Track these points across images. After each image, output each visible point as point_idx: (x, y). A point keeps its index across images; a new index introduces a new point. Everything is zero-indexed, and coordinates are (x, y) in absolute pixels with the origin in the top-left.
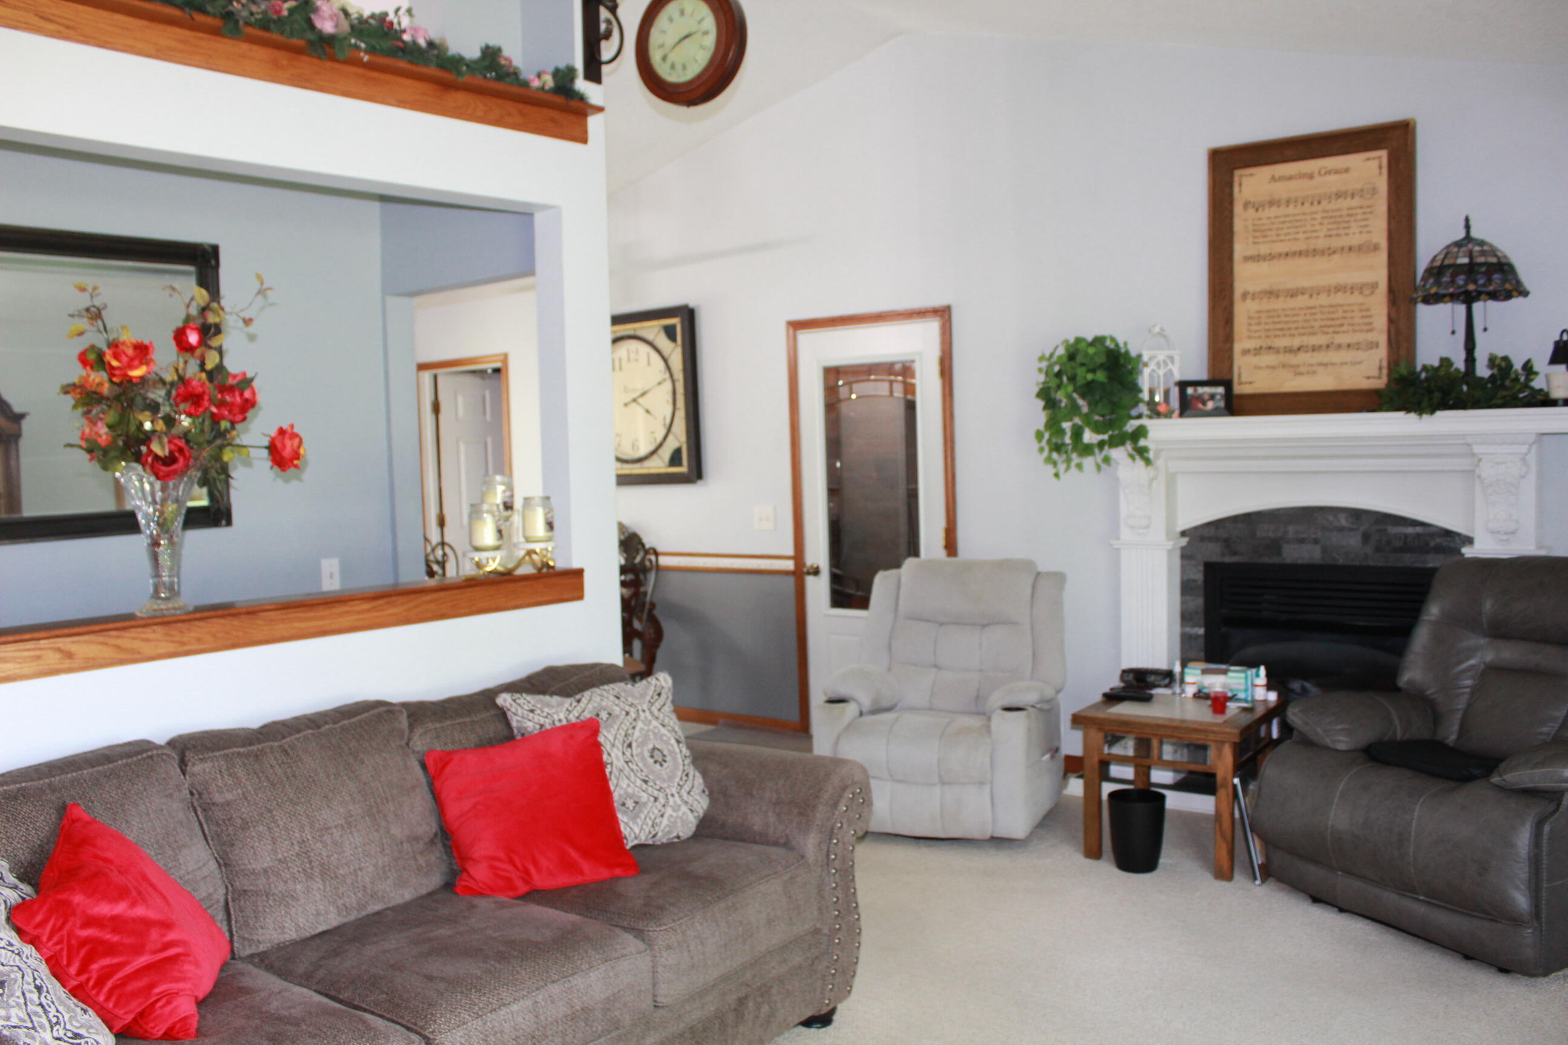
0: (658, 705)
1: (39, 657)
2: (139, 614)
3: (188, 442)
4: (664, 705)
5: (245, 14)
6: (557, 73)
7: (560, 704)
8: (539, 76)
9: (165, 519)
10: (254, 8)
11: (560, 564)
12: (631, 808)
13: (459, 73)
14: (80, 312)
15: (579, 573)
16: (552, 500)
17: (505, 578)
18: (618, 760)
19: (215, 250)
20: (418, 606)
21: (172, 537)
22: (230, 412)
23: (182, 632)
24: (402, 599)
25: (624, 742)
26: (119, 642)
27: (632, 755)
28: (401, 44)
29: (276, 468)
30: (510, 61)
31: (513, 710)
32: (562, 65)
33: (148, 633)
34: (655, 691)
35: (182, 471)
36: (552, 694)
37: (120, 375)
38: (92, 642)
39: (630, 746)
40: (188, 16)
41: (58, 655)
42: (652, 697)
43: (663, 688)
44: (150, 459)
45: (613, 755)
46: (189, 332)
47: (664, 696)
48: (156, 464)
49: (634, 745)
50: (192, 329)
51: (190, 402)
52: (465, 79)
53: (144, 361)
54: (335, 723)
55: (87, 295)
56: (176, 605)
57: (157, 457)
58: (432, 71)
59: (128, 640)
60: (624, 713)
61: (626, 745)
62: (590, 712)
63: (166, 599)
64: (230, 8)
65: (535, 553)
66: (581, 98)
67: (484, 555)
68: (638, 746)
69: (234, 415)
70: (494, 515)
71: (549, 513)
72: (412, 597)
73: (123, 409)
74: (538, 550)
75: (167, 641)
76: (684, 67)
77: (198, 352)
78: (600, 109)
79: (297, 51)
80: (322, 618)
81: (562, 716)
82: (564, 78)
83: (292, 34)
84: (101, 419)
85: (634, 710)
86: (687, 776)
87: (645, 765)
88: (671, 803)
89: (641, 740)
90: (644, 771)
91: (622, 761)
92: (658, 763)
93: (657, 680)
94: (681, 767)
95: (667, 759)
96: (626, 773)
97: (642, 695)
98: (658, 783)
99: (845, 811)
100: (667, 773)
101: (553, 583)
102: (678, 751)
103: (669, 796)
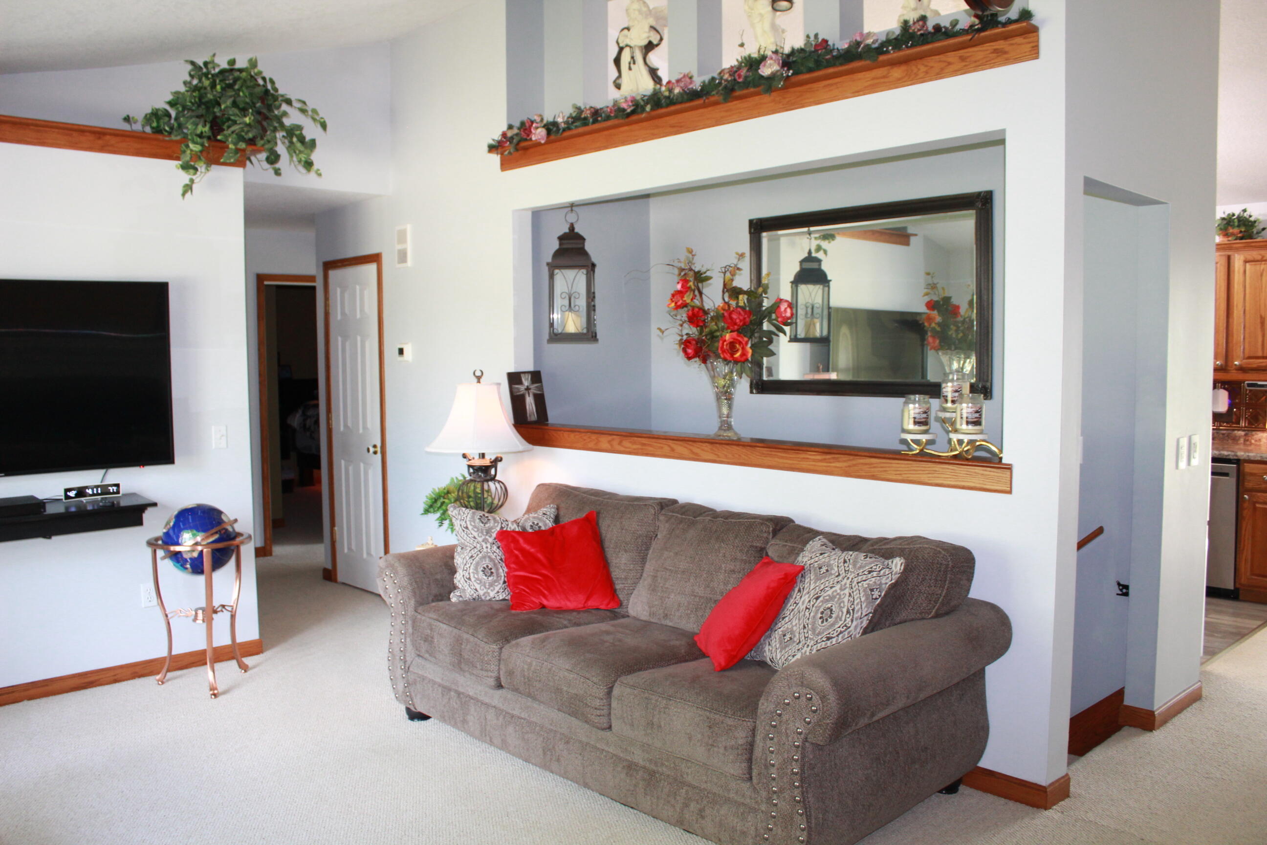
1: (662, 448)
12: (786, 640)
18: (803, 603)
23: (718, 450)
25: (817, 594)
27: (813, 606)
33: (704, 446)
38: (681, 445)
39: (817, 598)
41: (669, 449)
45: (803, 599)
49: (821, 599)
59: (696, 448)
61: (816, 596)
68: (822, 602)
75: (712, 453)
85: (844, 575)
86: (828, 639)
87: (814, 617)
88: (803, 651)
89: (827, 598)
90: (810, 620)
91: (805, 606)
92: (822, 620)
93: (892, 562)
94: (831, 630)
95: (829, 620)
96: (801, 615)
97: (860, 567)
98: (810, 632)
99: (788, 704)
100: (820, 629)
101: (975, 473)
102: (843, 619)
103: (806, 646)
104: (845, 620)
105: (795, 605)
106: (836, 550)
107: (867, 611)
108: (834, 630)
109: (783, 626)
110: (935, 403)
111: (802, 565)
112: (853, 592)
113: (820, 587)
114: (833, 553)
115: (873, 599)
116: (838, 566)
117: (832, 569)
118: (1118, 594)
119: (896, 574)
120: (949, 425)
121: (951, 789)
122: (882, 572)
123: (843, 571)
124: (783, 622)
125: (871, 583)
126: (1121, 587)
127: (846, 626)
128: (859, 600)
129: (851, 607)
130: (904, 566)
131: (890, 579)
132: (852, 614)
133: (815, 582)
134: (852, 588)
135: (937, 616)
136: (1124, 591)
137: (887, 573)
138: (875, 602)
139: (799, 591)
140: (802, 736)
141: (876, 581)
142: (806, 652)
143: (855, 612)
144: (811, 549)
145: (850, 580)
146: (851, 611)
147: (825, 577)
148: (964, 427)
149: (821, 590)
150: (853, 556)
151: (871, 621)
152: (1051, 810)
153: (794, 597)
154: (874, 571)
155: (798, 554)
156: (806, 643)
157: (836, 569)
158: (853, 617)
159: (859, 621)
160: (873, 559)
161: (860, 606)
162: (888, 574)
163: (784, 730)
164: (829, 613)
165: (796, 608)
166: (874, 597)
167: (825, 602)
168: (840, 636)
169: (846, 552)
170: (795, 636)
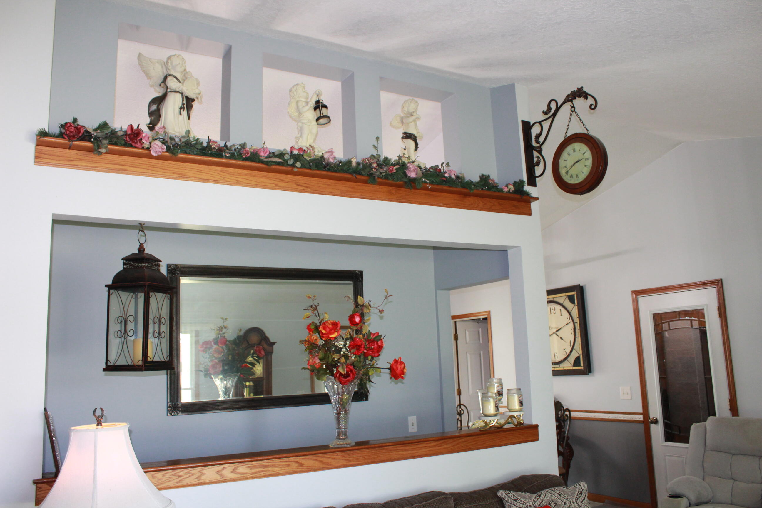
0: (581, 499)
1: (289, 465)
2: (330, 446)
3: (354, 367)
4: (584, 499)
5: (378, 173)
6: (515, 184)
7: (530, 498)
8: (507, 186)
9: (343, 402)
10: (382, 171)
11: (526, 422)
13: (471, 189)
14: (308, 307)
15: (536, 427)
16: (521, 390)
17: (498, 430)
19: (361, 272)
20: (457, 444)
21: (346, 410)
22: (372, 352)
23: (349, 455)
24: (450, 441)
26: (322, 459)
28: (444, 179)
29: (393, 378)
30: (494, 181)
31: (506, 499)
32: (517, 180)
33: (335, 455)
34: (579, 492)
35: (351, 380)
36: (525, 492)
37: (326, 337)
38: (311, 459)
40: (354, 177)
41: (297, 465)
42: (578, 495)
43: (583, 490)
44: (338, 375)
46: (355, 317)
47: (583, 494)
48: (340, 376)
50: (357, 315)
51: (356, 349)
52: (475, 191)
53: (336, 331)
54: (420, 503)
55: (311, 300)
56: (347, 442)
57: (341, 373)
58: (459, 189)
59: (326, 458)
60: (563, 503)
62: (545, 502)
63: (343, 439)
64: (372, 172)
65: (514, 417)
66: (527, 194)
67: (490, 418)
69: (374, 353)
70: (494, 399)
71: (520, 397)
72: (455, 439)
73: (326, 351)
74: (515, 416)
75: (343, 459)
76: (577, 176)
77: (359, 326)
78: (537, 199)
79: (399, 186)
80: (412, 450)
81: (531, 504)
82: (519, 185)
83: (397, 180)
84: (317, 356)
101: (523, 433)
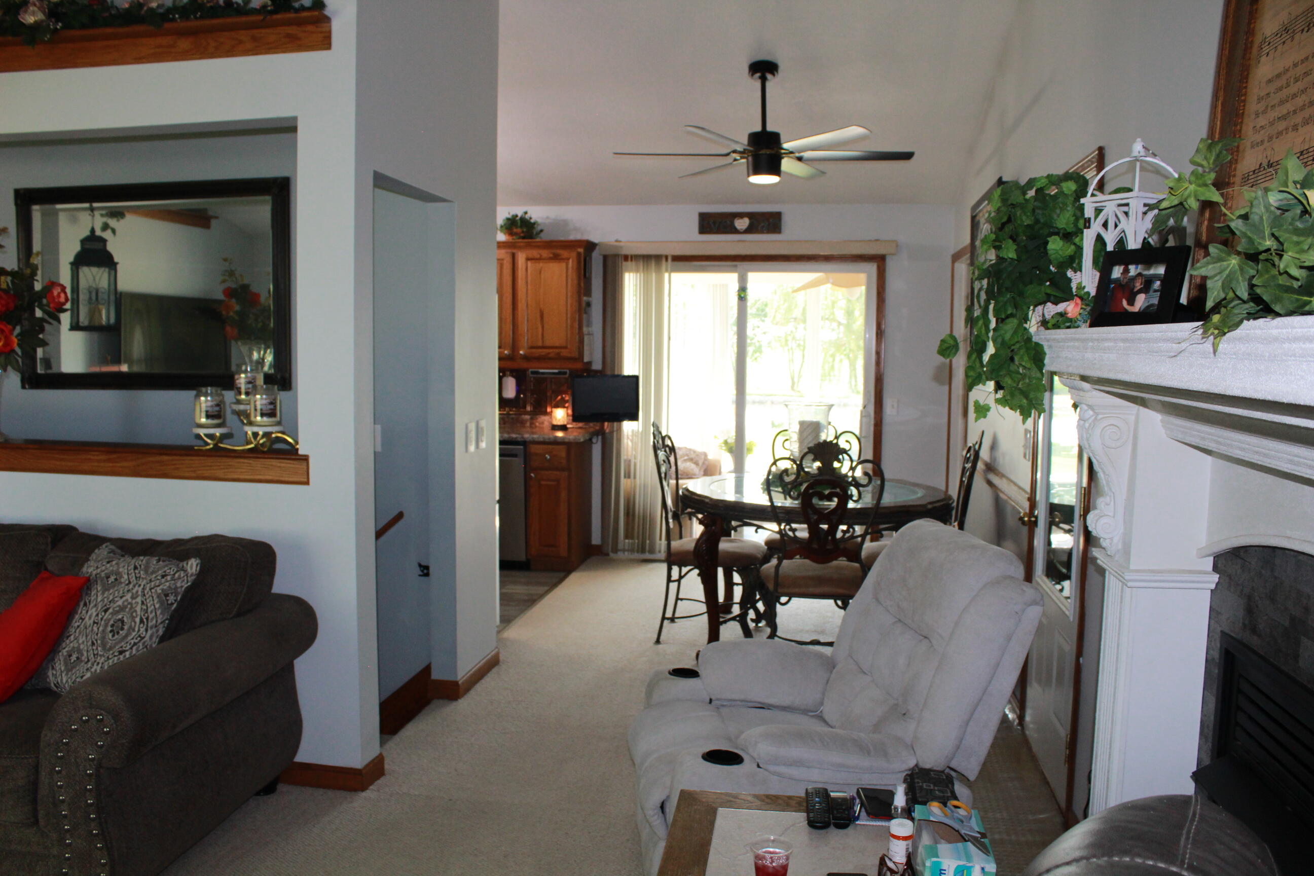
12: (72, 661)
18: (90, 618)
25: (106, 606)
27: (102, 619)
39: (106, 611)
45: (89, 613)
49: (111, 611)
61: (104, 609)
68: (112, 613)
85: (135, 582)
86: (121, 653)
87: (103, 631)
88: (93, 670)
89: (118, 609)
90: (99, 635)
91: (92, 621)
92: (112, 633)
93: (187, 564)
94: (123, 643)
95: (121, 632)
96: (88, 631)
97: (153, 572)
98: (99, 649)
99: (76, 730)
100: (111, 644)
101: (272, 465)
102: (137, 629)
103: (96, 664)
104: (139, 630)
105: (80, 621)
106: (126, 556)
107: (162, 618)
108: (127, 643)
109: (68, 645)
110: (229, 395)
111: (88, 575)
112: (146, 600)
113: (108, 599)
114: (122, 559)
115: (168, 604)
116: (128, 574)
117: (121, 577)
118: (420, 575)
119: (192, 575)
120: (244, 417)
121: (269, 789)
122: (177, 575)
123: (134, 578)
124: (68, 641)
125: (165, 587)
126: (422, 569)
127: (140, 636)
128: (153, 607)
129: (144, 615)
130: (201, 567)
131: (186, 581)
132: (146, 623)
133: (103, 593)
134: (144, 595)
135: (239, 615)
136: (425, 571)
137: (182, 575)
138: (171, 608)
139: (85, 605)
140: (95, 762)
141: (171, 586)
142: (96, 670)
143: (149, 620)
144: (96, 558)
145: (142, 586)
146: (145, 620)
147: (114, 586)
148: (259, 418)
149: (110, 602)
150: (144, 561)
151: (167, 629)
152: (368, 791)
153: (79, 612)
154: (168, 575)
155: (82, 566)
156: (95, 661)
157: (126, 577)
158: (147, 626)
159: (154, 630)
160: (167, 562)
161: (154, 614)
162: (184, 577)
163: (73, 760)
164: (120, 625)
165: (83, 624)
166: (169, 602)
167: (115, 614)
168: (134, 648)
169: (137, 558)
170: (82, 655)
